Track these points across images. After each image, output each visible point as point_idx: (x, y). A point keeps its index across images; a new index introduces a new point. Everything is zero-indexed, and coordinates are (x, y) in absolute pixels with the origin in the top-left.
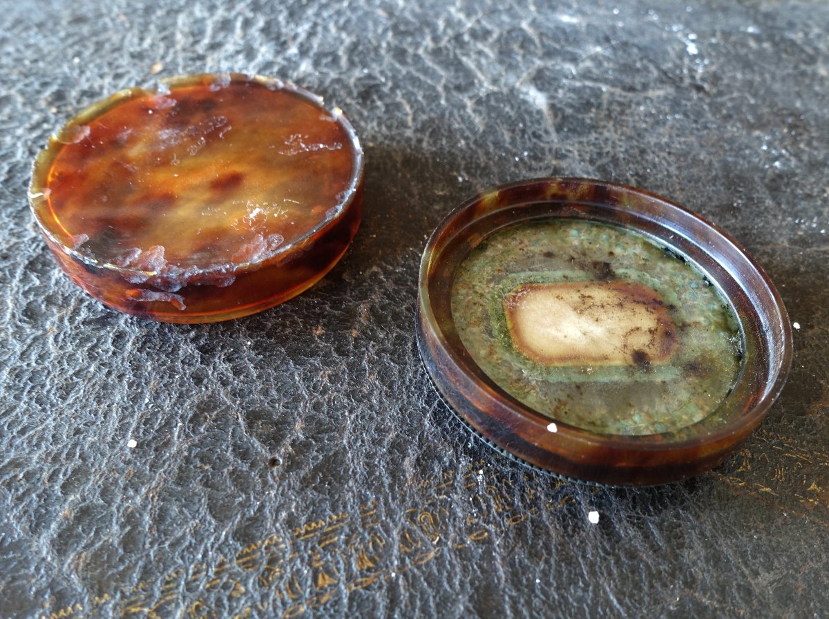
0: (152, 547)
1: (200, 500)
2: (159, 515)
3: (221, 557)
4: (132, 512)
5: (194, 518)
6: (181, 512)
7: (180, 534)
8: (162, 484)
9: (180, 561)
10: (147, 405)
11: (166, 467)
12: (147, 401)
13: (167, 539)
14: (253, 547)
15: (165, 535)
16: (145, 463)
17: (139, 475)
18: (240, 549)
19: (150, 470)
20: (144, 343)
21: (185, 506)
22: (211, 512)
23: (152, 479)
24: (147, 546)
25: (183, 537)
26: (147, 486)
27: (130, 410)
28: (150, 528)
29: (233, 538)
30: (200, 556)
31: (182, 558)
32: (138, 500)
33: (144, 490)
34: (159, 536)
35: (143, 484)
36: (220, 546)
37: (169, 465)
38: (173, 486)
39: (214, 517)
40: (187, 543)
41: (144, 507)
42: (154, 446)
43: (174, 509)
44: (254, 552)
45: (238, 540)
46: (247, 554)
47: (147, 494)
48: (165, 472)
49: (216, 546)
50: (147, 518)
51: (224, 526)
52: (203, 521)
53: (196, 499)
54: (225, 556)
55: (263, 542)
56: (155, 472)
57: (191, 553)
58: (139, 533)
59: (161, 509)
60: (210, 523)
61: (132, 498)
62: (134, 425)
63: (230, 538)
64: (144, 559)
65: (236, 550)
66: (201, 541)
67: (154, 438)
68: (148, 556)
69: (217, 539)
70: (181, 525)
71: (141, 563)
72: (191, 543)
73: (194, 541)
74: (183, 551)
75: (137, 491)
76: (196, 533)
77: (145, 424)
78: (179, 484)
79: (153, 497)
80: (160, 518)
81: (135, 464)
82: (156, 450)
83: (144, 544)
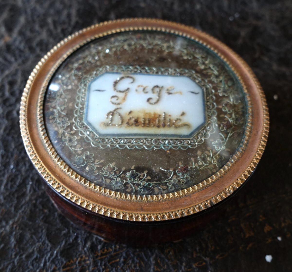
0: (15, 257)
1: (42, 231)
2: (20, 238)
3: (53, 267)
4: (4, 236)
5: (39, 241)
6: (32, 237)
7: (31, 251)
8: (21, 220)
9: (31, 267)
10: (12, 169)
11: (23, 209)
12: (12, 167)
13: (24, 254)
14: (72, 261)
15: (23, 250)
16: (11, 206)
17: (8, 212)
18: (65, 262)
19: (15, 211)
20: (10, 130)
21: (34, 234)
22: (48, 239)
23: (15, 216)
24: (13, 256)
25: (33, 252)
26: (13, 220)
27: (3, 172)
28: (15, 246)
29: (61, 255)
30: (42, 265)
31: (33, 265)
32: (8, 228)
33: (11, 222)
34: (20, 251)
35: (11, 219)
36: (53, 259)
37: (25, 208)
38: (27, 221)
39: (50, 241)
40: (35, 256)
41: (11, 232)
42: (16, 195)
43: (28, 235)
44: (72, 265)
45: (63, 257)
46: (68, 266)
47: (13, 225)
48: (22, 212)
49: (51, 259)
50: (13, 240)
51: (55, 248)
52: (44, 243)
53: (40, 230)
54: (56, 266)
55: (77, 259)
56: (17, 212)
57: (37, 262)
58: (9, 248)
59: (21, 235)
60: (48, 245)
61: (5, 227)
62: (5, 182)
63: (59, 255)
64: (12, 264)
65: (62, 262)
66: (43, 256)
67: (16, 191)
68: (13, 262)
69: (52, 255)
70: (32, 245)
71: (10, 267)
72: (37, 257)
73: (39, 255)
74: (33, 261)
75: (7, 223)
76: (40, 251)
77: (11, 181)
78: (30, 220)
79: (16, 227)
80: (20, 240)
81: (6, 206)
82: (18, 198)
83: (11, 255)
